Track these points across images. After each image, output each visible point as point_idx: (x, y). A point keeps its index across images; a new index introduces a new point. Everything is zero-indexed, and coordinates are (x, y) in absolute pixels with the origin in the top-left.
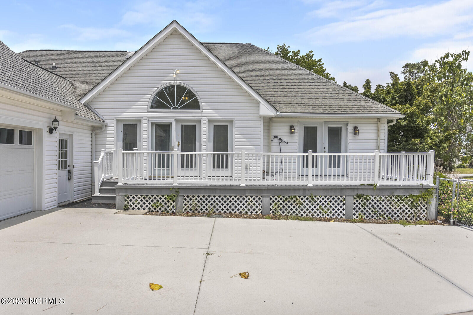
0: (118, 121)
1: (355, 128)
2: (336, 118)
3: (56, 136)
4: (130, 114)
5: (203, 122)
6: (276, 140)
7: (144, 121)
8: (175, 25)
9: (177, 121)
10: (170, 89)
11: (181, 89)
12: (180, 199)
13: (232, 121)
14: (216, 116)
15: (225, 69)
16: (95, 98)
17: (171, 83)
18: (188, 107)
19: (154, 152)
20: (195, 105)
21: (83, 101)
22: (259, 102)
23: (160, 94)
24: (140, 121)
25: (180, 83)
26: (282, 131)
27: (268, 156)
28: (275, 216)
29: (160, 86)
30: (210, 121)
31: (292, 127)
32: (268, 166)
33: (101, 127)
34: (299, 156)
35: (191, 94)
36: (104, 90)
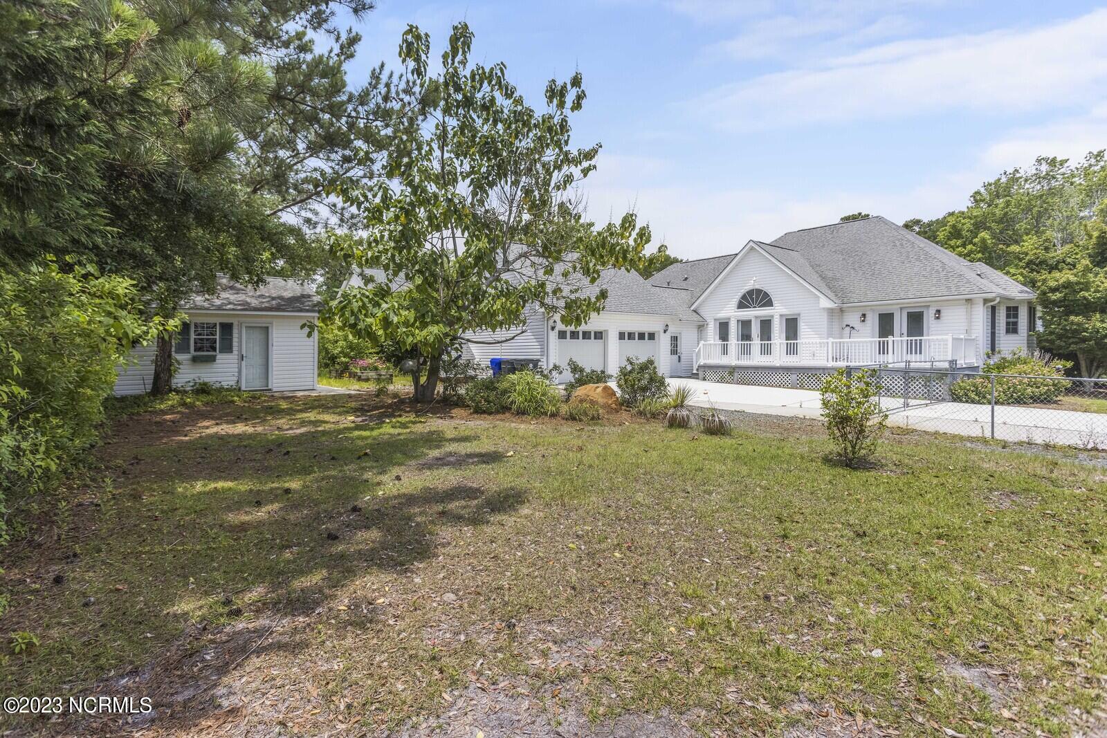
0: (715, 320)
1: (938, 312)
2: (913, 303)
3: (668, 335)
4: (723, 315)
5: (775, 317)
6: (848, 328)
7: (732, 319)
8: (751, 244)
9: (756, 317)
10: (750, 293)
11: (759, 291)
12: (736, 374)
13: (799, 315)
14: (785, 311)
15: (790, 272)
16: (700, 305)
17: (751, 288)
18: (764, 305)
19: (740, 342)
20: (769, 303)
21: (692, 308)
22: (819, 297)
23: (744, 297)
24: (729, 319)
25: (757, 287)
26: (853, 320)
27: (840, 343)
28: (802, 387)
29: (743, 291)
30: (781, 316)
31: (864, 315)
32: (840, 352)
33: (703, 326)
34: (871, 342)
35: (766, 295)
36: (706, 299)
